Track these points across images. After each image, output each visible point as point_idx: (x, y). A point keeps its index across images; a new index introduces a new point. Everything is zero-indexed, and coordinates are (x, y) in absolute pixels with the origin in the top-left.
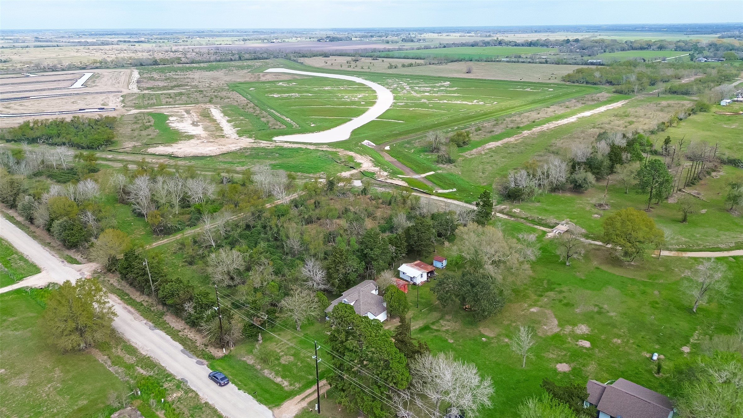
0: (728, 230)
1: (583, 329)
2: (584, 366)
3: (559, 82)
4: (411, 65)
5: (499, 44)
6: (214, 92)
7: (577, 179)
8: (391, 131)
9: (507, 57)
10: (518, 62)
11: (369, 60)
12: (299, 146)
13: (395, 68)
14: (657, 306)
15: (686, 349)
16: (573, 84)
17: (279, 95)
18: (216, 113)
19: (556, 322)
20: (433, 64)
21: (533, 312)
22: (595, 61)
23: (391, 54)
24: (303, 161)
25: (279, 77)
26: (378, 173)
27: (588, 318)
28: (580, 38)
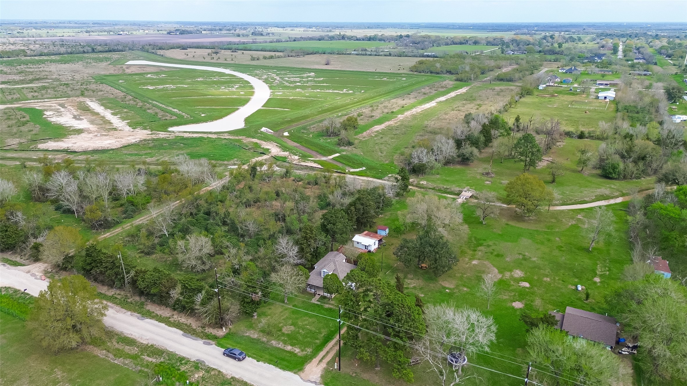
0: (586, 187)
1: (518, 273)
2: (532, 302)
3: (408, 72)
4: (271, 57)
5: (343, 38)
6: (82, 85)
7: (465, 153)
8: (283, 119)
9: (354, 50)
10: (366, 55)
11: (228, 52)
12: (200, 135)
13: (258, 59)
14: (563, 249)
15: (597, 280)
16: (420, 74)
17: (154, 87)
18: (95, 106)
19: (496, 271)
20: (291, 56)
21: (474, 265)
22: (430, 54)
23: (248, 46)
24: (211, 149)
25: (145, 69)
26: (289, 157)
27: (519, 265)
28: (410, 34)
